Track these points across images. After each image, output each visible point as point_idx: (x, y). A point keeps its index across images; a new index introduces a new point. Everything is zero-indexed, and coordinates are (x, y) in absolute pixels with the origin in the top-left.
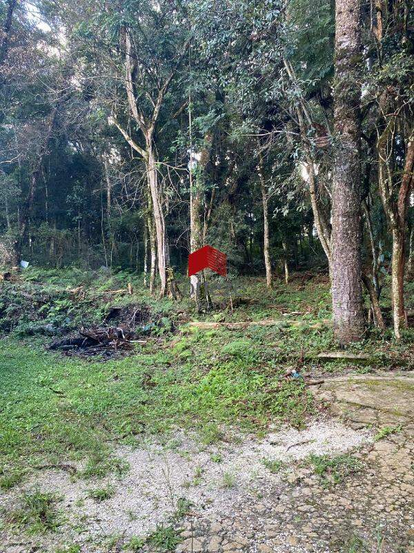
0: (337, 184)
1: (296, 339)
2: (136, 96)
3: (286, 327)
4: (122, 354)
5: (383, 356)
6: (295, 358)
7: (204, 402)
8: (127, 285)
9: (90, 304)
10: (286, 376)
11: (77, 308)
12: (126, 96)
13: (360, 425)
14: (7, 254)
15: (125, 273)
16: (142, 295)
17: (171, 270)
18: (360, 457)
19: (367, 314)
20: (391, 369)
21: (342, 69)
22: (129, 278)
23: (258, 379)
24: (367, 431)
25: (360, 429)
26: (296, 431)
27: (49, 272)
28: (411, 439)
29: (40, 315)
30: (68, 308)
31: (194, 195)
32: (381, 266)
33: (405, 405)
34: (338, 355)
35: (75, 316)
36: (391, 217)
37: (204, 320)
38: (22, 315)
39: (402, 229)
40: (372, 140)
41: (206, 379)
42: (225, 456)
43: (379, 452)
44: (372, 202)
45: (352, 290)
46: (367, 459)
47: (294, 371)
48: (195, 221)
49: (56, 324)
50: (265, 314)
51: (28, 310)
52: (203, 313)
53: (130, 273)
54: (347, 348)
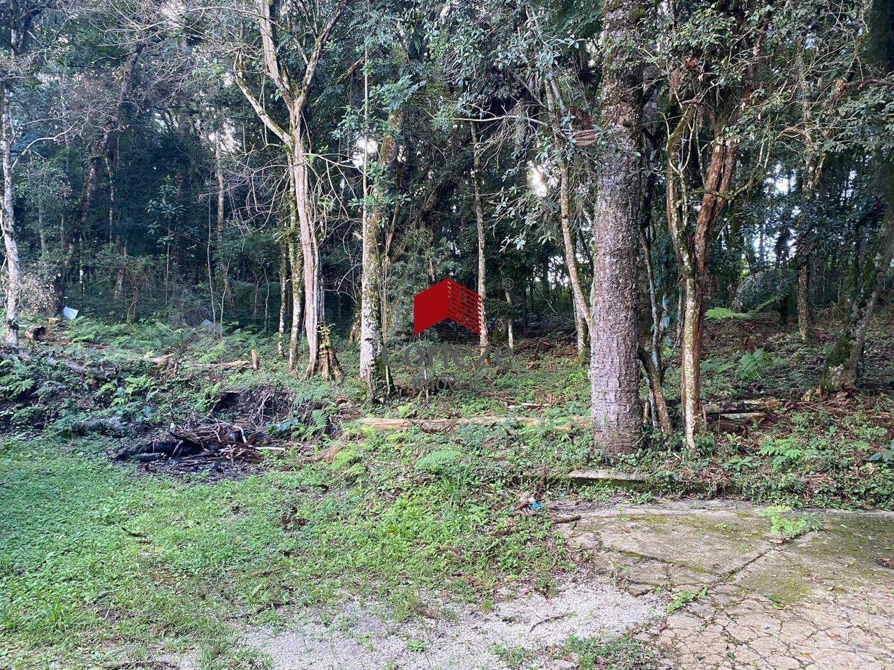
0: (604, 204)
1: (533, 448)
2: (276, 44)
3: (515, 428)
4: (243, 470)
5: (670, 477)
6: (533, 478)
7: (389, 551)
8: (249, 353)
9: (186, 384)
10: (521, 509)
11: (163, 391)
12: (260, 43)
13: (643, 588)
14: (42, 295)
15: (246, 333)
16: (275, 371)
17: (326, 330)
18: (648, 640)
19: (643, 409)
20: (682, 498)
21: (615, 26)
22: (252, 341)
23: (477, 514)
24: (654, 597)
25: (643, 594)
26: (542, 599)
27: (114, 328)
28: (722, 610)
29: (98, 401)
30: (147, 390)
31: (370, 209)
32: (664, 334)
33: (708, 554)
34: (601, 474)
35: (159, 403)
36: (685, 259)
37: (382, 414)
38: (66, 400)
39: (700, 278)
40: (657, 138)
41: (391, 513)
42: (431, 643)
43: (676, 631)
44: (654, 234)
45: (624, 372)
46: (657, 643)
47: (532, 500)
48: (371, 252)
49: (127, 417)
50: (482, 406)
51: (76, 391)
52: (379, 402)
53: (253, 333)
54: (614, 463)
